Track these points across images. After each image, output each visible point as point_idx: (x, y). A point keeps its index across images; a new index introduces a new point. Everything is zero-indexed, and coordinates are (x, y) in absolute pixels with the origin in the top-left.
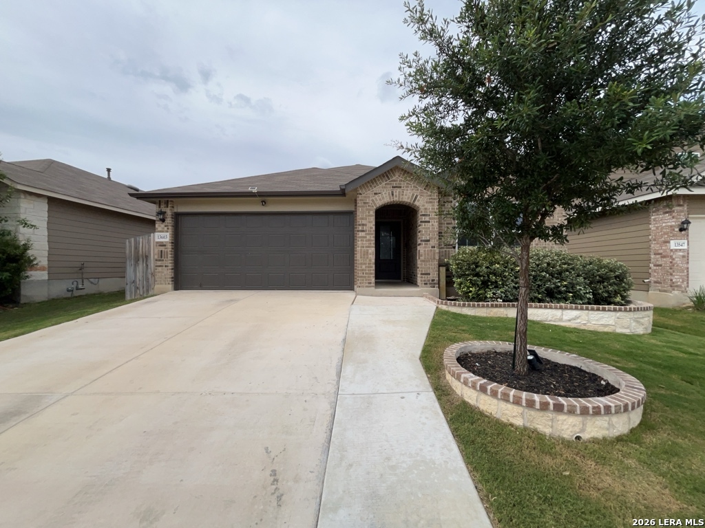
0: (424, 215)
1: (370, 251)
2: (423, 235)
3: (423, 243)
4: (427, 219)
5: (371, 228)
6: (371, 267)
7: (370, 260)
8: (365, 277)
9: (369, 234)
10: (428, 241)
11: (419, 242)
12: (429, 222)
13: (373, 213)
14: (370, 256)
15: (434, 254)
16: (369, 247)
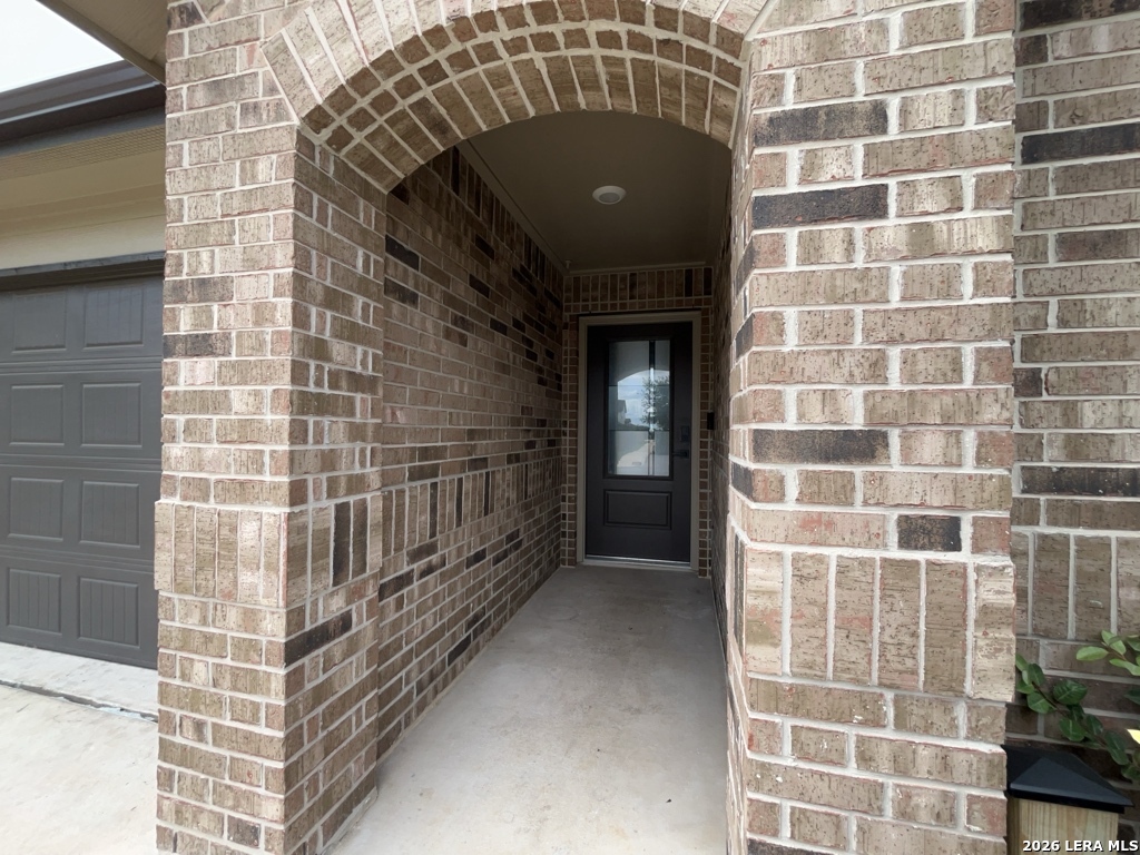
0: (802, 126)
1: (248, 533)
2: (784, 370)
3: (792, 473)
4: (845, 165)
5: (262, 313)
6: (255, 683)
7: (250, 618)
8: (209, 764)
9: (242, 373)
10: (863, 446)
11: (740, 455)
12: (870, 204)
13: (274, 172)
14: (246, 578)
15: (948, 623)
16: (241, 491)
